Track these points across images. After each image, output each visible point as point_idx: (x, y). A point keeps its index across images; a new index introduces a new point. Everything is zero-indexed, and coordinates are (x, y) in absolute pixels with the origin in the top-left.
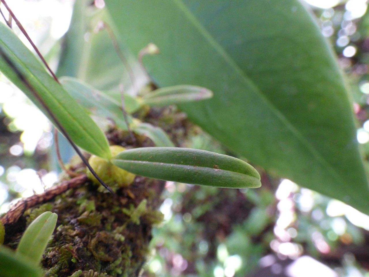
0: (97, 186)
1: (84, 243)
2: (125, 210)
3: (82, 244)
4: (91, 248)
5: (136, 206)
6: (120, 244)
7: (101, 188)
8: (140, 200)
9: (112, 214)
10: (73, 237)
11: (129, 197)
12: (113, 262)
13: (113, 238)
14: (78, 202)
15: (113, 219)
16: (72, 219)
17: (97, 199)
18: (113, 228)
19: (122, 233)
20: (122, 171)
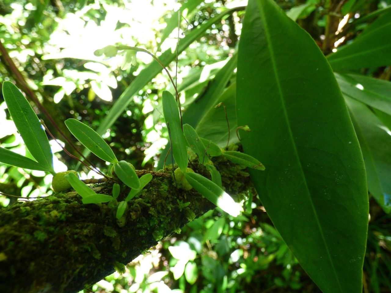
0: (173, 182)
1: (156, 199)
2: (178, 201)
3: (155, 199)
4: (158, 203)
5: (184, 202)
6: (168, 210)
7: (174, 184)
8: (188, 202)
9: (172, 198)
10: (154, 195)
11: (183, 197)
12: (162, 215)
13: (167, 206)
14: (162, 184)
15: (170, 200)
16: (156, 188)
17: (170, 186)
18: (169, 203)
19: (171, 208)
20: (187, 182)
